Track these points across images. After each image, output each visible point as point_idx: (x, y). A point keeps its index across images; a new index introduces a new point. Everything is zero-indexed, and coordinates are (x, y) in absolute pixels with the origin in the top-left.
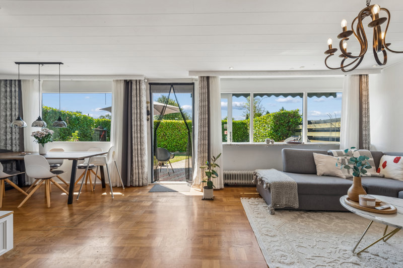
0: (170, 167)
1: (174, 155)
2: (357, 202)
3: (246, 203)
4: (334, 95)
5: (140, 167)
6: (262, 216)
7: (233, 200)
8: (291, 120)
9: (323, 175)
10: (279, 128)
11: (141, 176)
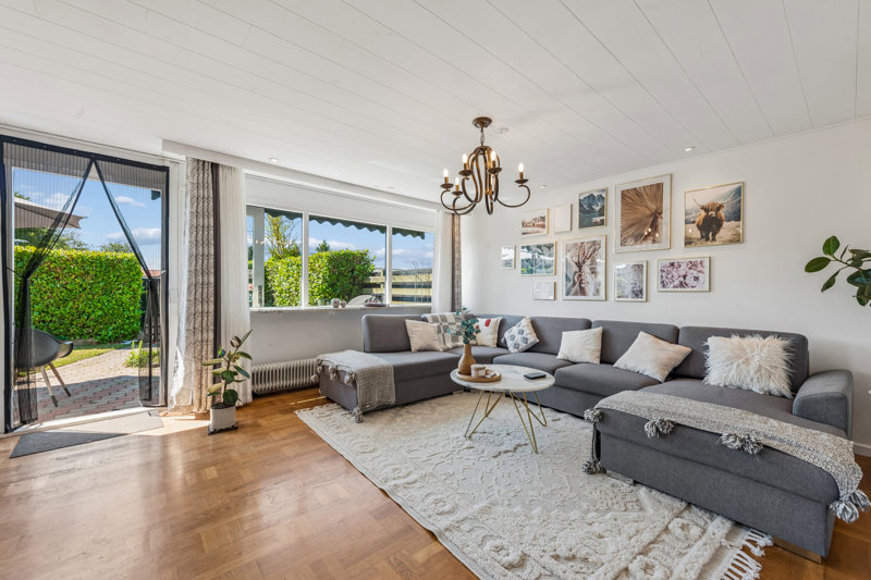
0: (54, 382)
1: (72, 347)
2: (469, 374)
3: (308, 417)
4: (421, 235)
6: (345, 429)
7: (279, 419)
8: (357, 267)
9: (419, 351)
10: (338, 280)
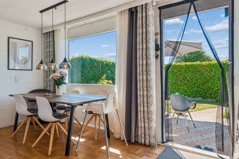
1: (196, 105)
5: (146, 120)
11: (147, 131)
